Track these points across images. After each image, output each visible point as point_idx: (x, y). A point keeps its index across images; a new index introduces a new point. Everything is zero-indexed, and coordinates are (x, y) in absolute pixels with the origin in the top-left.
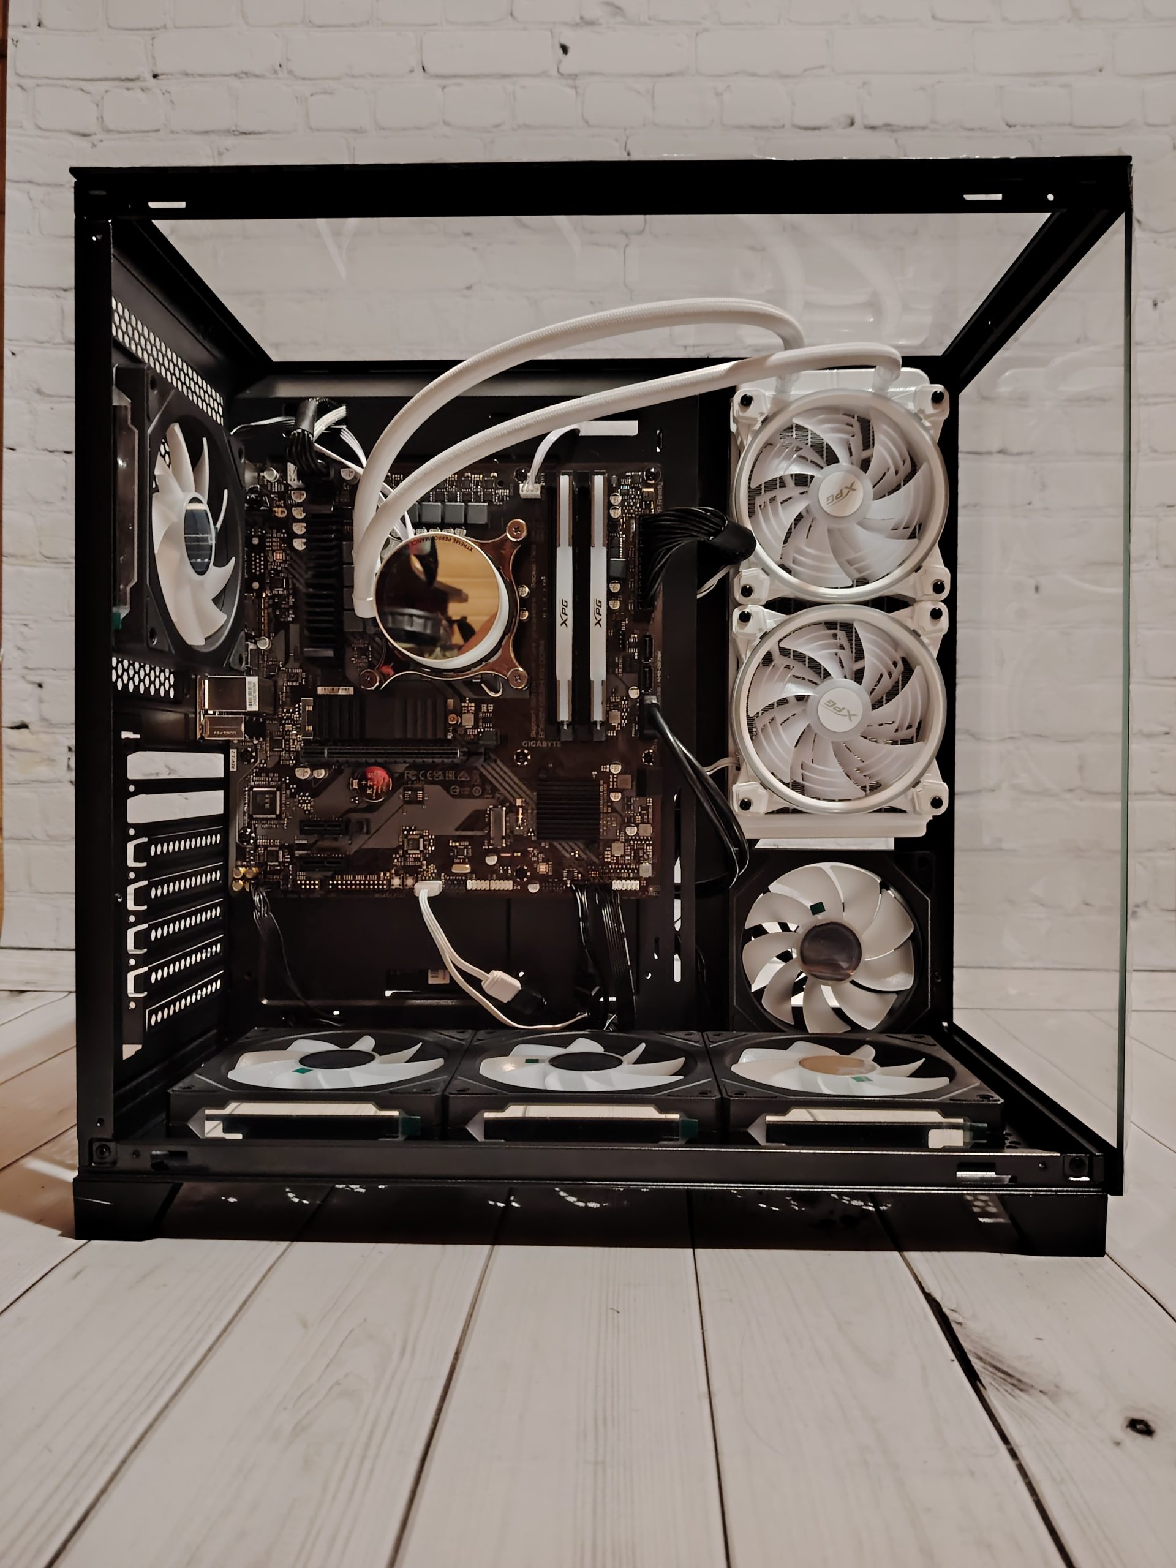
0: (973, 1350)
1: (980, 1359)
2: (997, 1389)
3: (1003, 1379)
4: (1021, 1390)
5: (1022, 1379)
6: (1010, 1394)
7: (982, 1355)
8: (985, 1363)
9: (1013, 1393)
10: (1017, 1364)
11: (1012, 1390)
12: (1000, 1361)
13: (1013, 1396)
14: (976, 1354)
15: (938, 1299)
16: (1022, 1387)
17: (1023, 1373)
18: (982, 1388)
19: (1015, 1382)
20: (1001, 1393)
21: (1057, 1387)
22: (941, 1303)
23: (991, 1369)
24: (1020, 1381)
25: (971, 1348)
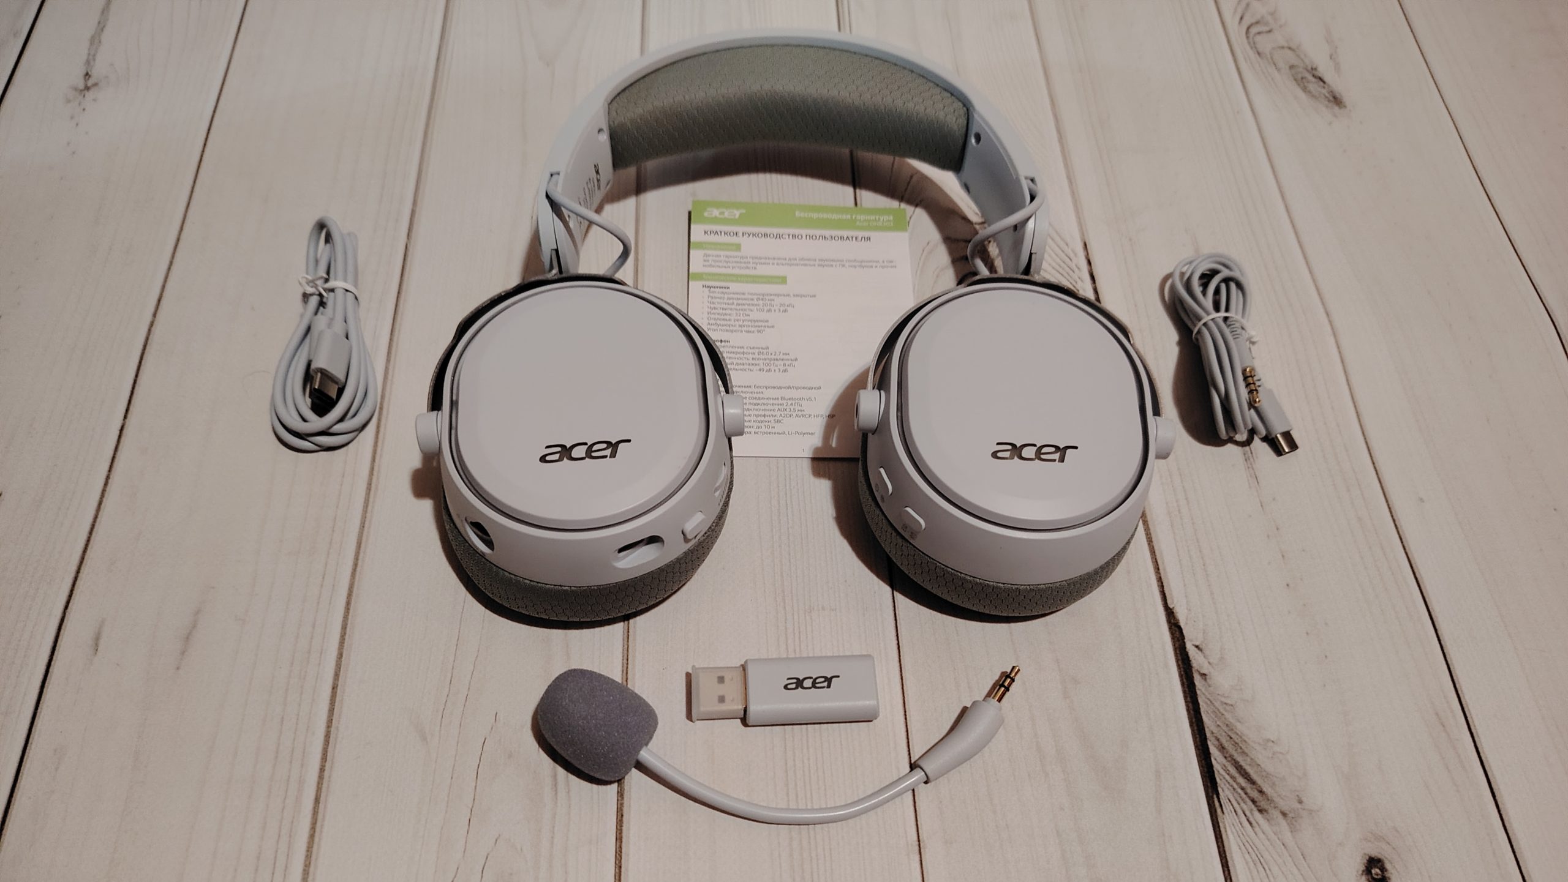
0: (1215, 730)
1: (1222, 748)
2: (1235, 811)
3: (1243, 789)
4: (1260, 811)
5: (1266, 788)
6: (1248, 820)
7: (1224, 741)
8: (1225, 757)
9: (1251, 819)
10: (1261, 756)
11: (1251, 811)
12: (1244, 753)
13: (1250, 823)
14: (1218, 740)
15: (1182, 624)
16: (1263, 804)
17: (1267, 776)
18: (1219, 810)
19: (1255, 794)
20: (1238, 818)
21: (1300, 802)
22: (1184, 632)
23: (1233, 771)
24: (1261, 792)
25: (1213, 728)
